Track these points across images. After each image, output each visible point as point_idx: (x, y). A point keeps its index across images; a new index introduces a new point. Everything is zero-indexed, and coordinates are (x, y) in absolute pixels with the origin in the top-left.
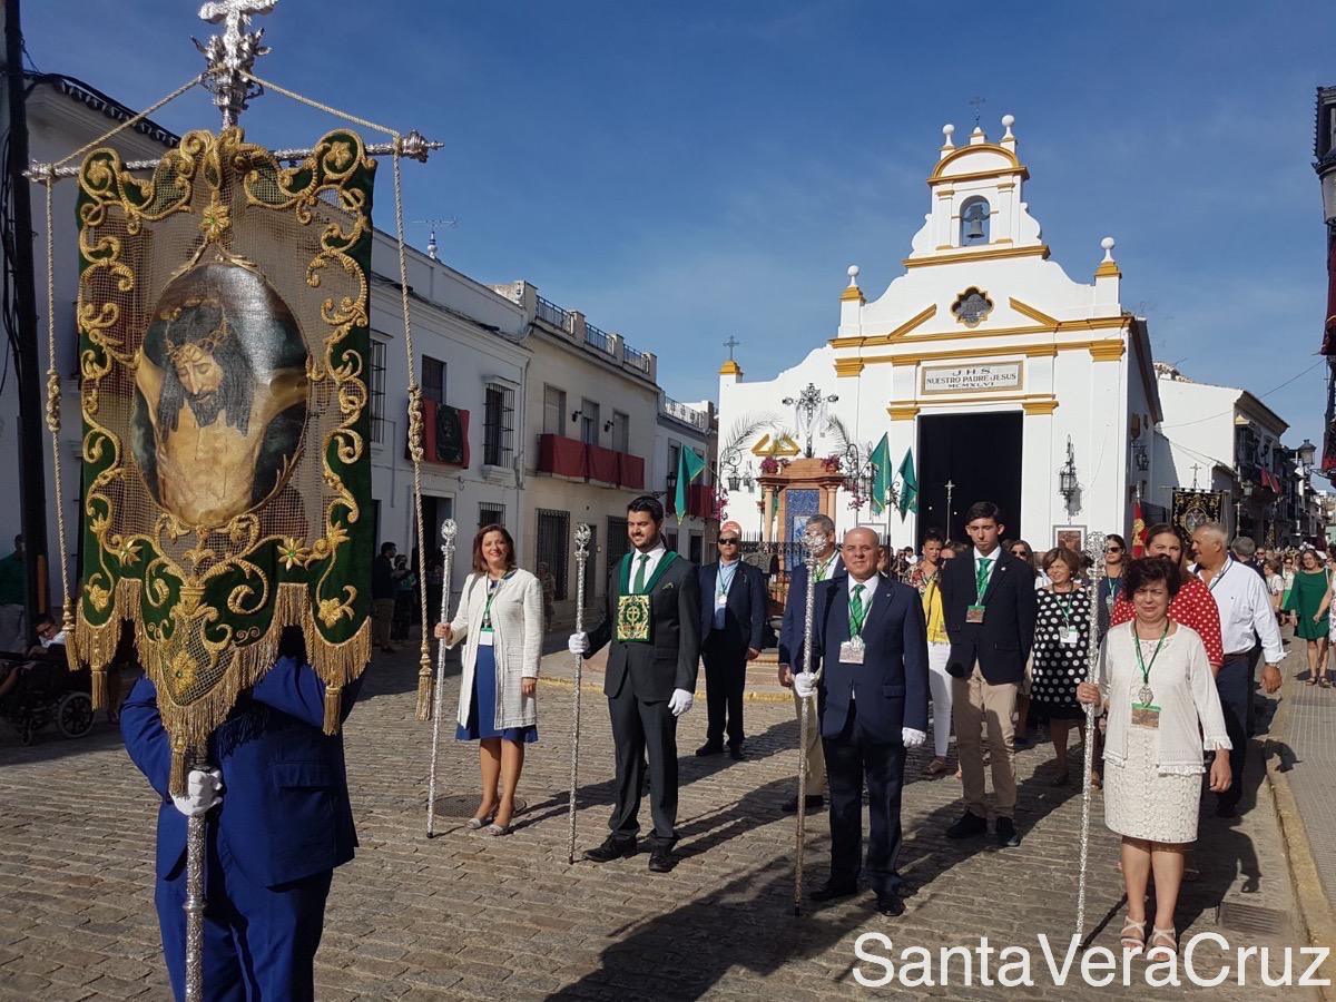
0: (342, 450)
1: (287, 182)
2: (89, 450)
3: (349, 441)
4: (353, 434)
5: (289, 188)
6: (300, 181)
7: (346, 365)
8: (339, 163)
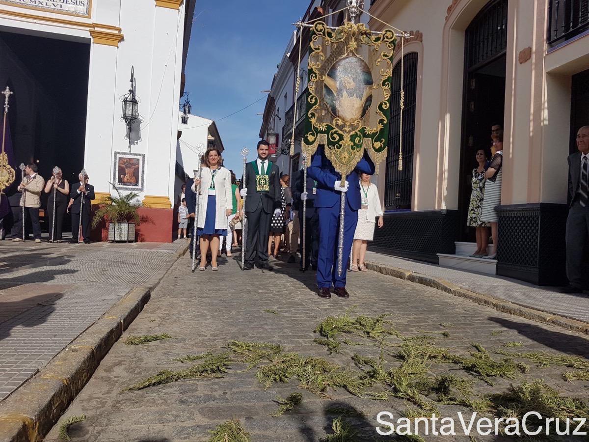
0: (384, 106)
1: (374, 39)
2: (310, 99)
3: (386, 104)
4: (387, 102)
5: (374, 41)
6: (377, 39)
7: (386, 85)
8: (389, 37)
